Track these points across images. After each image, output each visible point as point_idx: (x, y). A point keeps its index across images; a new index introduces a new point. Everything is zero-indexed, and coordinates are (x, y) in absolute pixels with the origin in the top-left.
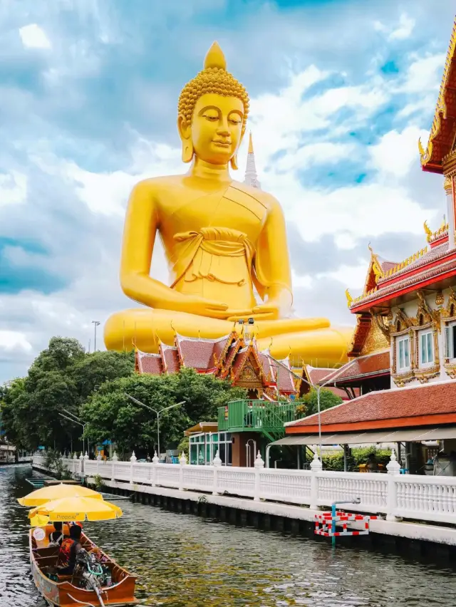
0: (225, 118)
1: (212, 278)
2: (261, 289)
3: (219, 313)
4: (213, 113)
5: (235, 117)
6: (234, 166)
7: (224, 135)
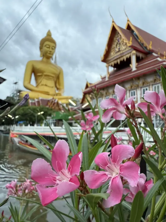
0: (51, 48)
1: (46, 85)
2: (58, 89)
3: (47, 93)
4: (48, 46)
5: (53, 48)
6: (52, 59)
7: (51, 52)
